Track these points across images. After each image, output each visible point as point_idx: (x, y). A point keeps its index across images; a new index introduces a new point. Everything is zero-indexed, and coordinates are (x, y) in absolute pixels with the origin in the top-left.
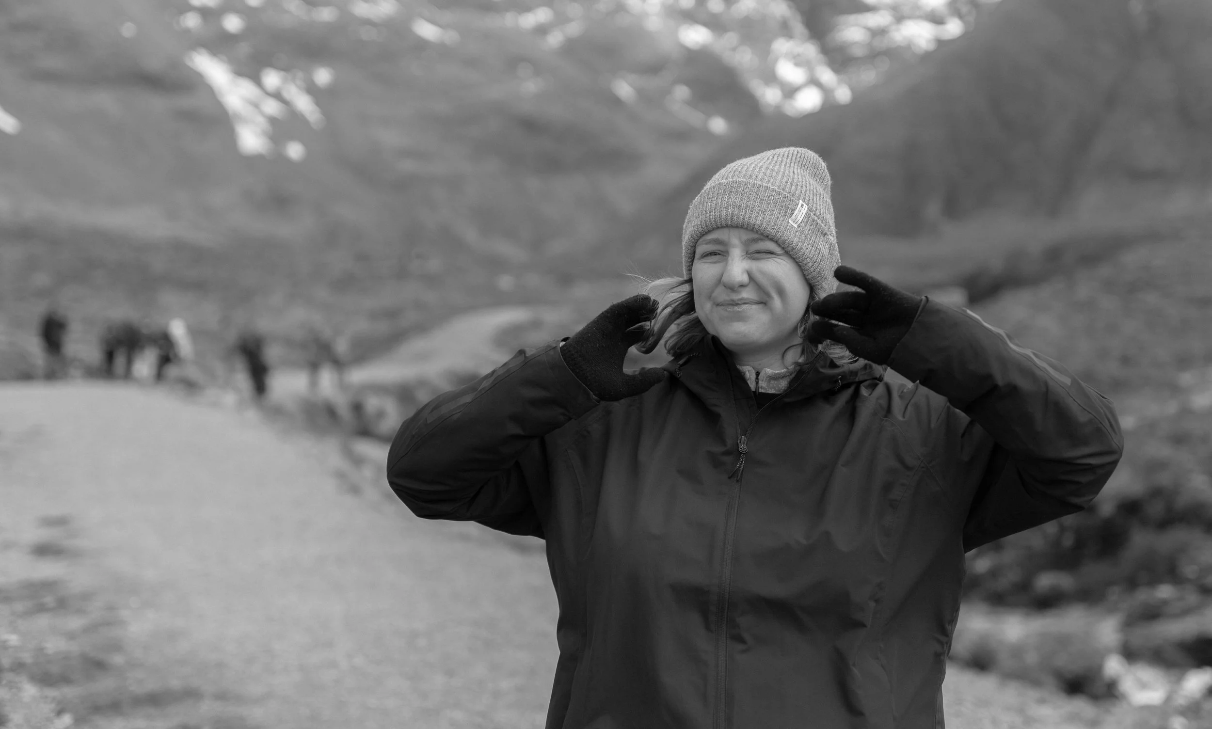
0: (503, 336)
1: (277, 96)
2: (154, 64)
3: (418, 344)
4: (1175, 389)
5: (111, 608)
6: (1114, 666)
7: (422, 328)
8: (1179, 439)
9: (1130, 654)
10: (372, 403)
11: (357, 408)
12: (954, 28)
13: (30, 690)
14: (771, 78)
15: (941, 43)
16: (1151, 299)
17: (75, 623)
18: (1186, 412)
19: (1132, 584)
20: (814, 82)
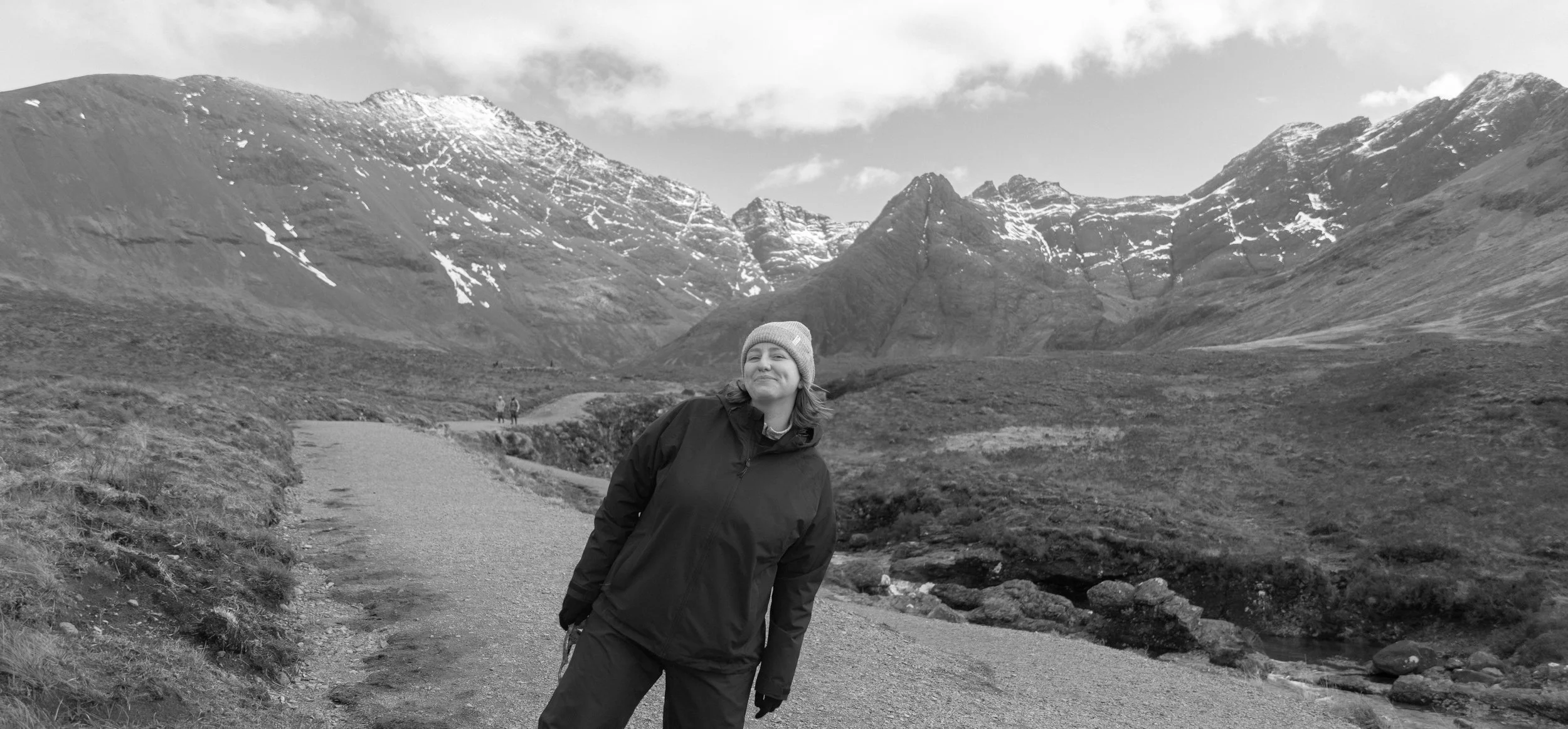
0: (590, 406)
1: (477, 275)
2: (412, 256)
3: (546, 408)
4: (927, 444)
5: (362, 532)
6: (885, 579)
7: (548, 400)
8: (925, 469)
9: (894, 574)
10: (519, 437)
11: (511, 438)
12: (830, 258)
13: (314, 570)
14: (737, 279)
15: (822, 265)
16: (918, 399)
17: (342, 539)
18: (931, 455)
19: (898, 539)
20: (757, 282)
